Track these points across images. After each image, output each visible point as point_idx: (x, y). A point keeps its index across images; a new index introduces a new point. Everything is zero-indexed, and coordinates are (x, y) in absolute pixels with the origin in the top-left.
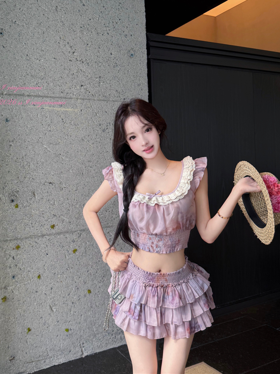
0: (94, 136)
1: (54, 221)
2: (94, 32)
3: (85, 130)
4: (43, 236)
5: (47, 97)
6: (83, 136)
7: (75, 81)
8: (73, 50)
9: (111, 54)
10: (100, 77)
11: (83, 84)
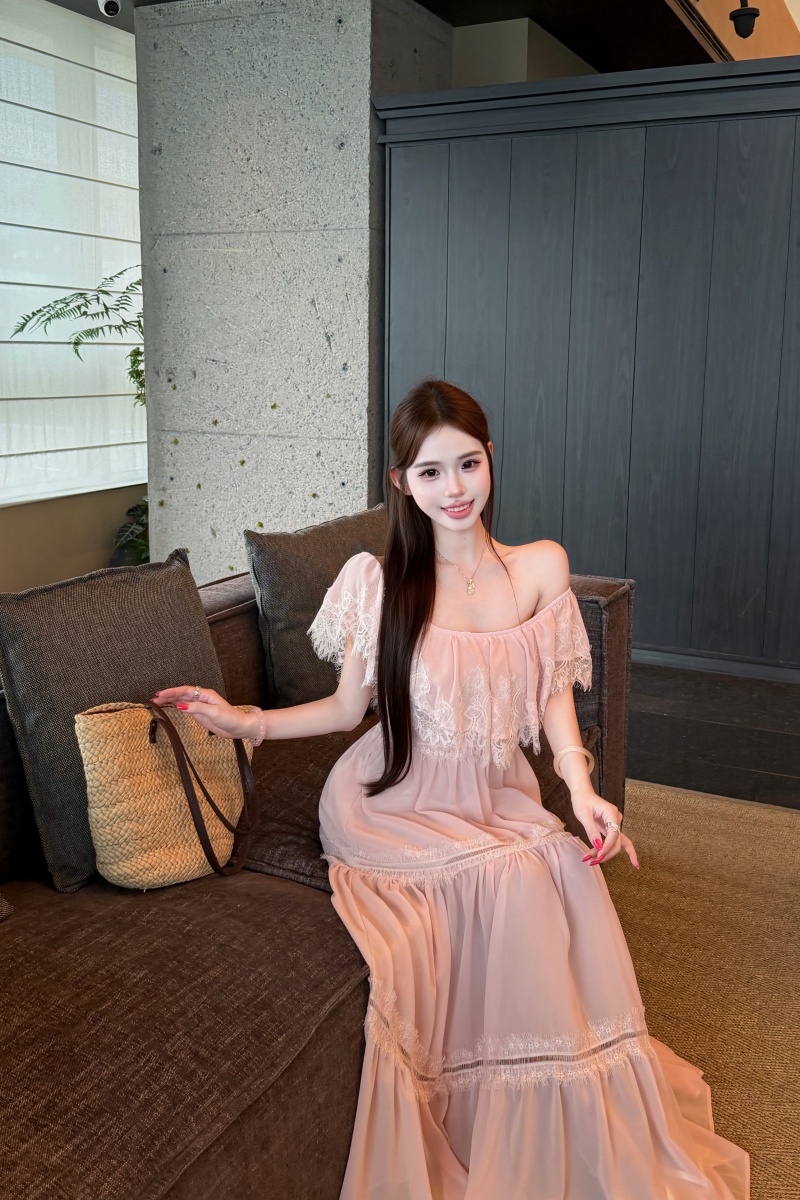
0: (274, 292)
1: (217, 416)
2: (279, 119)
3: (260, 281)
4: (204, 433)
5: (211, 233)
6: (257, 291)
7: (249, 204)
8: (248, 155)
9: (306, 150)
10: (286, 193)
11: (260, 208)
